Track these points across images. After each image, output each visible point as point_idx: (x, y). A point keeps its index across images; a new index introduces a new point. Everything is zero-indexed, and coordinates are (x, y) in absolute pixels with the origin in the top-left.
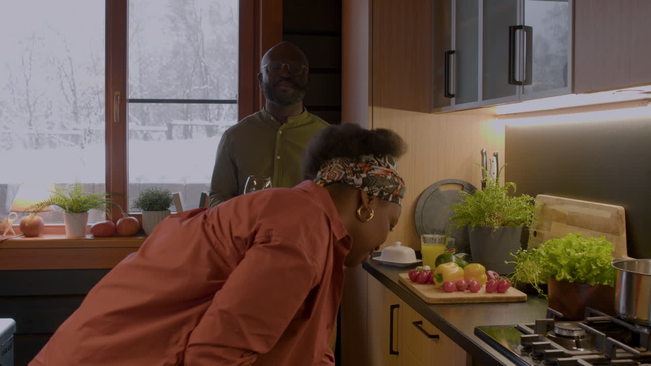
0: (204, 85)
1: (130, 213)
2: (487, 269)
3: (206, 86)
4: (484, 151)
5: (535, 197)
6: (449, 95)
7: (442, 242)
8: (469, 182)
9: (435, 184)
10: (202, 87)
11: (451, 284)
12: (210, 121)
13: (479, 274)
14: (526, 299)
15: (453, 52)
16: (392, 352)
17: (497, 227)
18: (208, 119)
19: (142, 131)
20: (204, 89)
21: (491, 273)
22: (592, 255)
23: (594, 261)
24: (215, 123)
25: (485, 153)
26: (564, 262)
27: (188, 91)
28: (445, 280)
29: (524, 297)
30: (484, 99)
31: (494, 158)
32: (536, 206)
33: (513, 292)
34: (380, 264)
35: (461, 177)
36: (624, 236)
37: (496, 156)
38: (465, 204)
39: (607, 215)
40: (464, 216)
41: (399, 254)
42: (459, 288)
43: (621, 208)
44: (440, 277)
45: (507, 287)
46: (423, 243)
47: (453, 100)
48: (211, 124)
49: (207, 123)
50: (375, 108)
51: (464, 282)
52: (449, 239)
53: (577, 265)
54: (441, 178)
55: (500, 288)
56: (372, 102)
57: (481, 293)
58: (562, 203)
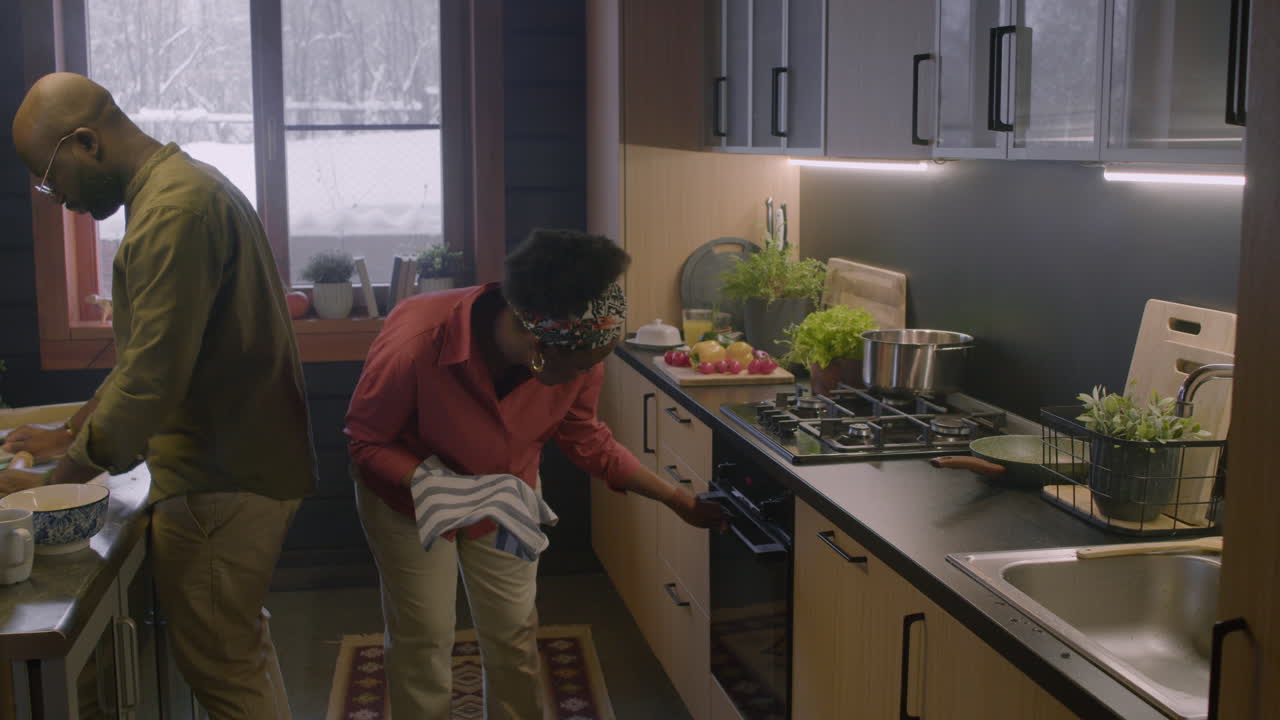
0: (333, 32)
1: (294, 287)
2: (756, 348)
3: (338, 34)
4: (770, 201)
5: (826, 262)
6: (719, 134)
7: (709, 317)
8: (752, 241)
9: (706, 246)
10: (331, 37)
11: (709, 364)
12: (349, 101)
13: (744, 354)
14: (793, 381)
15: (724, 79)
16: (647, 450)
17: (772, 300)
18: (345, 98)
19: (217, 123)
20: (335, 40)
21: (760, 353)
22: (847, 329)
23: (851, 334)
24: (359, 105)
25: (772, 204)
26: (820, 337)
27: (303, 44)
28: (702, 360)
29: (790, 379)
30: (754, 144)
31: (781, 211)
32: (827, 274)
33: (780, 373)
34: (636, 347)
35: (740, 234)
36: (903, 308)
37: (784, 208)
38: (735, 271)
39: (888, 284)
40: (735, 286)
41: (660, 335)
42: (718, 369)
43: (902, 276)
44: (697, 357)
45: (774, 366)
46: (684, 319)
47: (724, 139)
48: (351, 107)
49: (344, 106)
50: (628, 146)
51: (724, 362)
52: (721, 315)
53: (833, 342)
54: (717, 236)
55: (764, 368)
56: (625, 138)
57: (743, 374)
58: (851, 269)
